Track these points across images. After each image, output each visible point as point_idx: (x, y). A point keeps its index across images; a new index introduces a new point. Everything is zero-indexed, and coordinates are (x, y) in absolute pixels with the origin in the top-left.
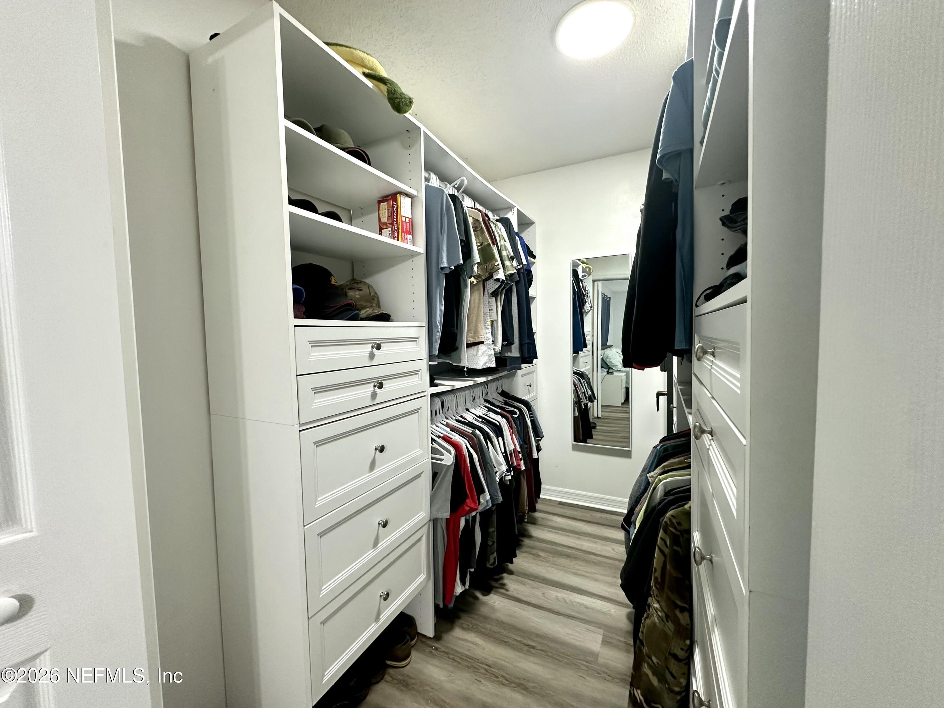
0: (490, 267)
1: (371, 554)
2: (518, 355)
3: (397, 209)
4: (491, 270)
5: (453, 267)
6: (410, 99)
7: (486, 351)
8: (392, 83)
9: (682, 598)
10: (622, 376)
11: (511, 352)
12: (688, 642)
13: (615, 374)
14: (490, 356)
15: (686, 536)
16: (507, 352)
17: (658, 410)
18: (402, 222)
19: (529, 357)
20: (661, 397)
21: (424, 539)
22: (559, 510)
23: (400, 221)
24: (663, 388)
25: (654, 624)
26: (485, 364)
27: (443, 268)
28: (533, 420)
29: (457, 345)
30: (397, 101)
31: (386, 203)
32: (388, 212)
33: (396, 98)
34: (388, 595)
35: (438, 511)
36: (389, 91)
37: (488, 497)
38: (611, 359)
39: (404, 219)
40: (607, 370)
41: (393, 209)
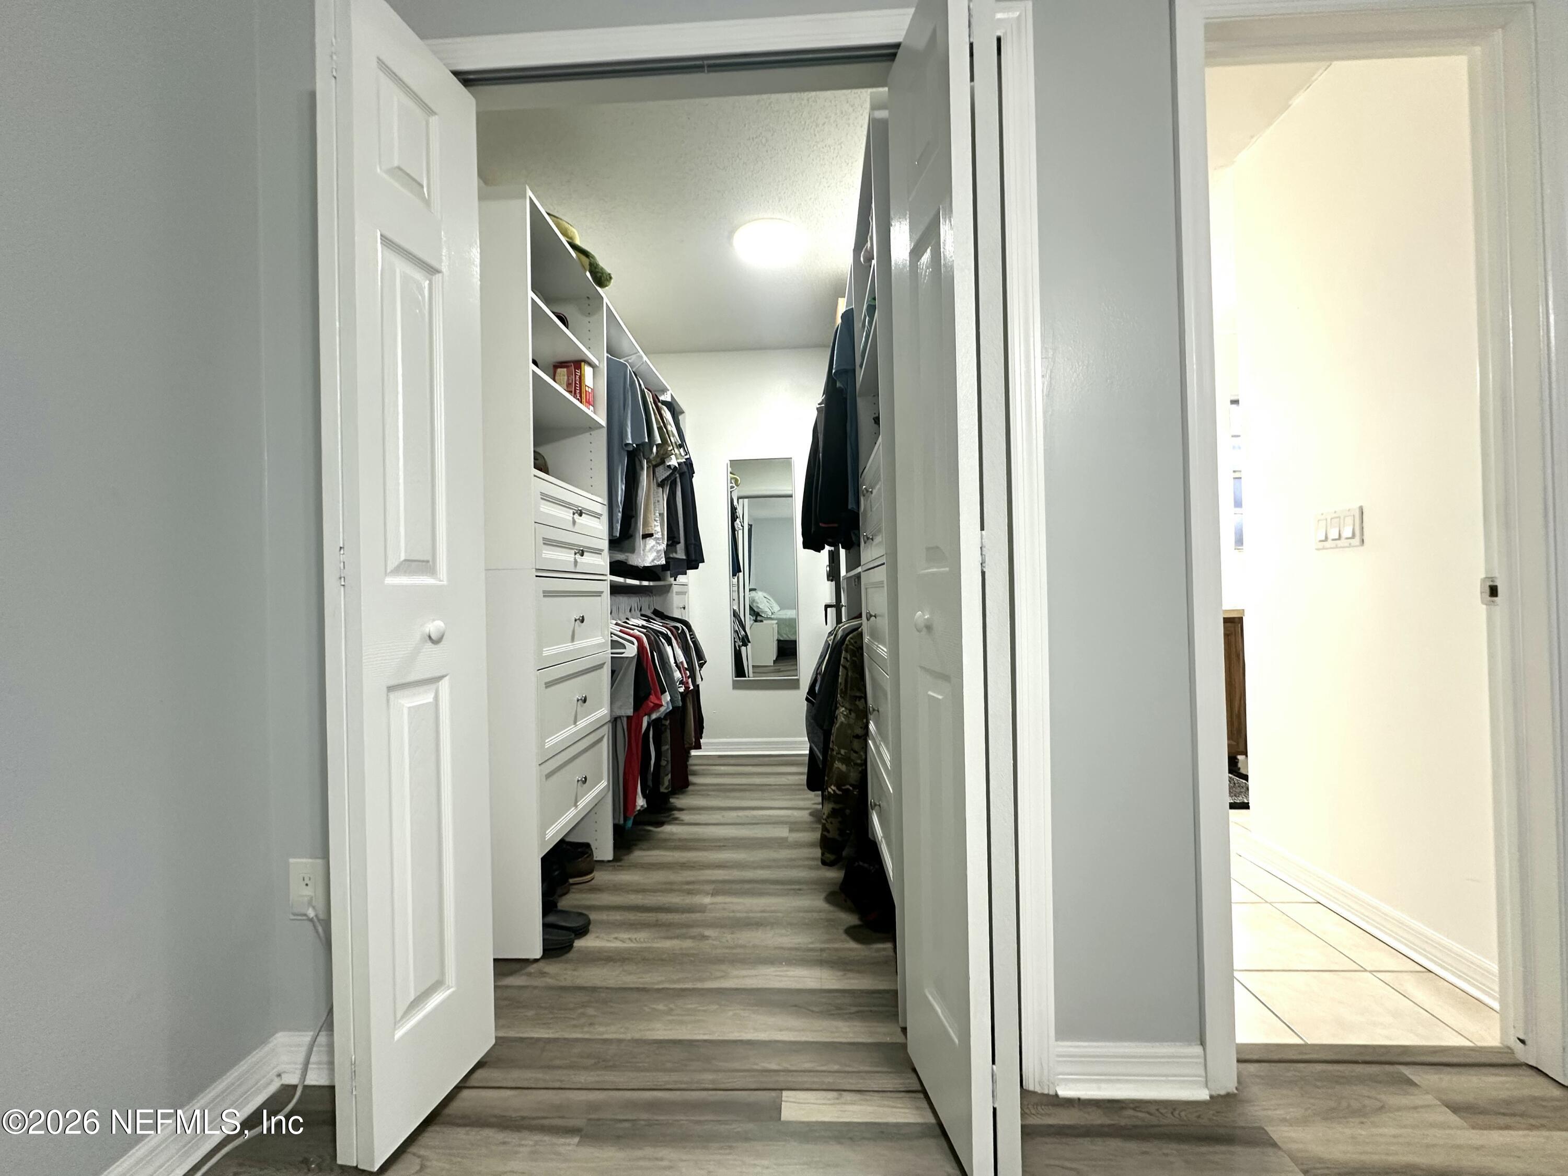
0: (662, 452)
1: (571, 730)
2: (684, 557)
3: (580, 377)
4: (663, 454)
5: (634, 445)
6: (609, 274)
7: (654, 546)
8: (593, 257)
9: (859, 690)
10: (773, 624)
11: (676, 552)
12: (865, 721)
13: (765, 622)
14: (658, 552)
15: (860, 651)
16: (672, 553)
17: (826, 624)
18: (586, 391)
19: (696, 561)
20: (829, 609)
21: (605, 740)
22: (718, 762)
23: (583, 390)
24: (829, 598)
25: (842, 723)
26: (653, 561)
27: (627, 445)
28: (695, 641)
29: (631, 532)
30: (599, 275)
31: (565, 370)
32: (568, 379)
33: (598, 272)
34: (586, 778)
35: (620, 708)
36: (591, 264)
37: (669, 698)
38: (758, 603)
39: (587, 388)
40: (755, 617)
41: (575, 377)
